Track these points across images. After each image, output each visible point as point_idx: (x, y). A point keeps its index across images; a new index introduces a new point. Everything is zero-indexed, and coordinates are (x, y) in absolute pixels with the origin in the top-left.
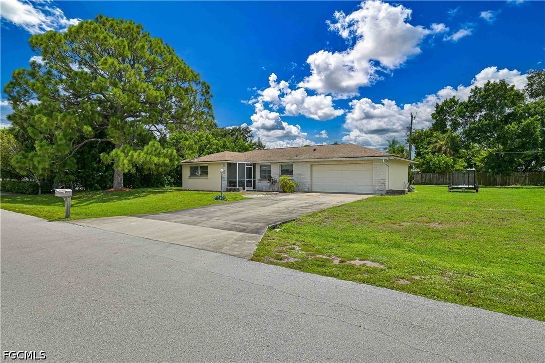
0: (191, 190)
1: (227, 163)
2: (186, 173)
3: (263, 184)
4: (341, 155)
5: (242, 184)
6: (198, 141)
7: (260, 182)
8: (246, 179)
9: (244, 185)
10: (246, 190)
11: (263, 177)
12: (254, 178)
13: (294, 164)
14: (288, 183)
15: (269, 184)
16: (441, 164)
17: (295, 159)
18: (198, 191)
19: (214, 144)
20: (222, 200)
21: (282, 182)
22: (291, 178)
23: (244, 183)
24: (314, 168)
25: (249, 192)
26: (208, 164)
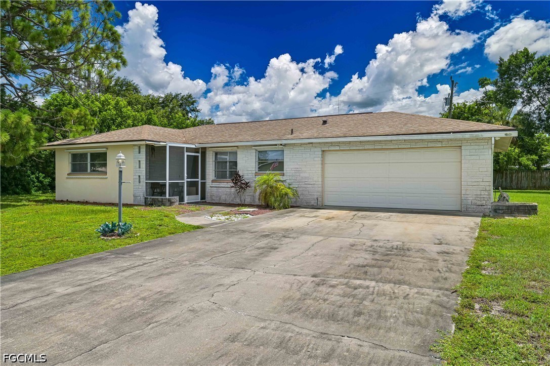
0: (71, 202)
1: (147, 145)
2: (63, 166)
3: (221, 190)
4: (388, 130)
5: (177, 190)
6: (100, 112)
7: (215, 184)
8: (186, 180)
9: (183, 192)
10: (186, 201)
11: (220, 175)
12: (203, 177)
13: (285, 149)
14: (277, 188)
15: (233, 190)
16: (501, 157)
17: (289, 139)
18: (87, 203)
19: (129, 118)
20: (119, 235)
21: (264, 186)
22: (281, 178)
23: (183, 187)
24: (329, 158)
25: (193, 208)
26: (107, 148)
